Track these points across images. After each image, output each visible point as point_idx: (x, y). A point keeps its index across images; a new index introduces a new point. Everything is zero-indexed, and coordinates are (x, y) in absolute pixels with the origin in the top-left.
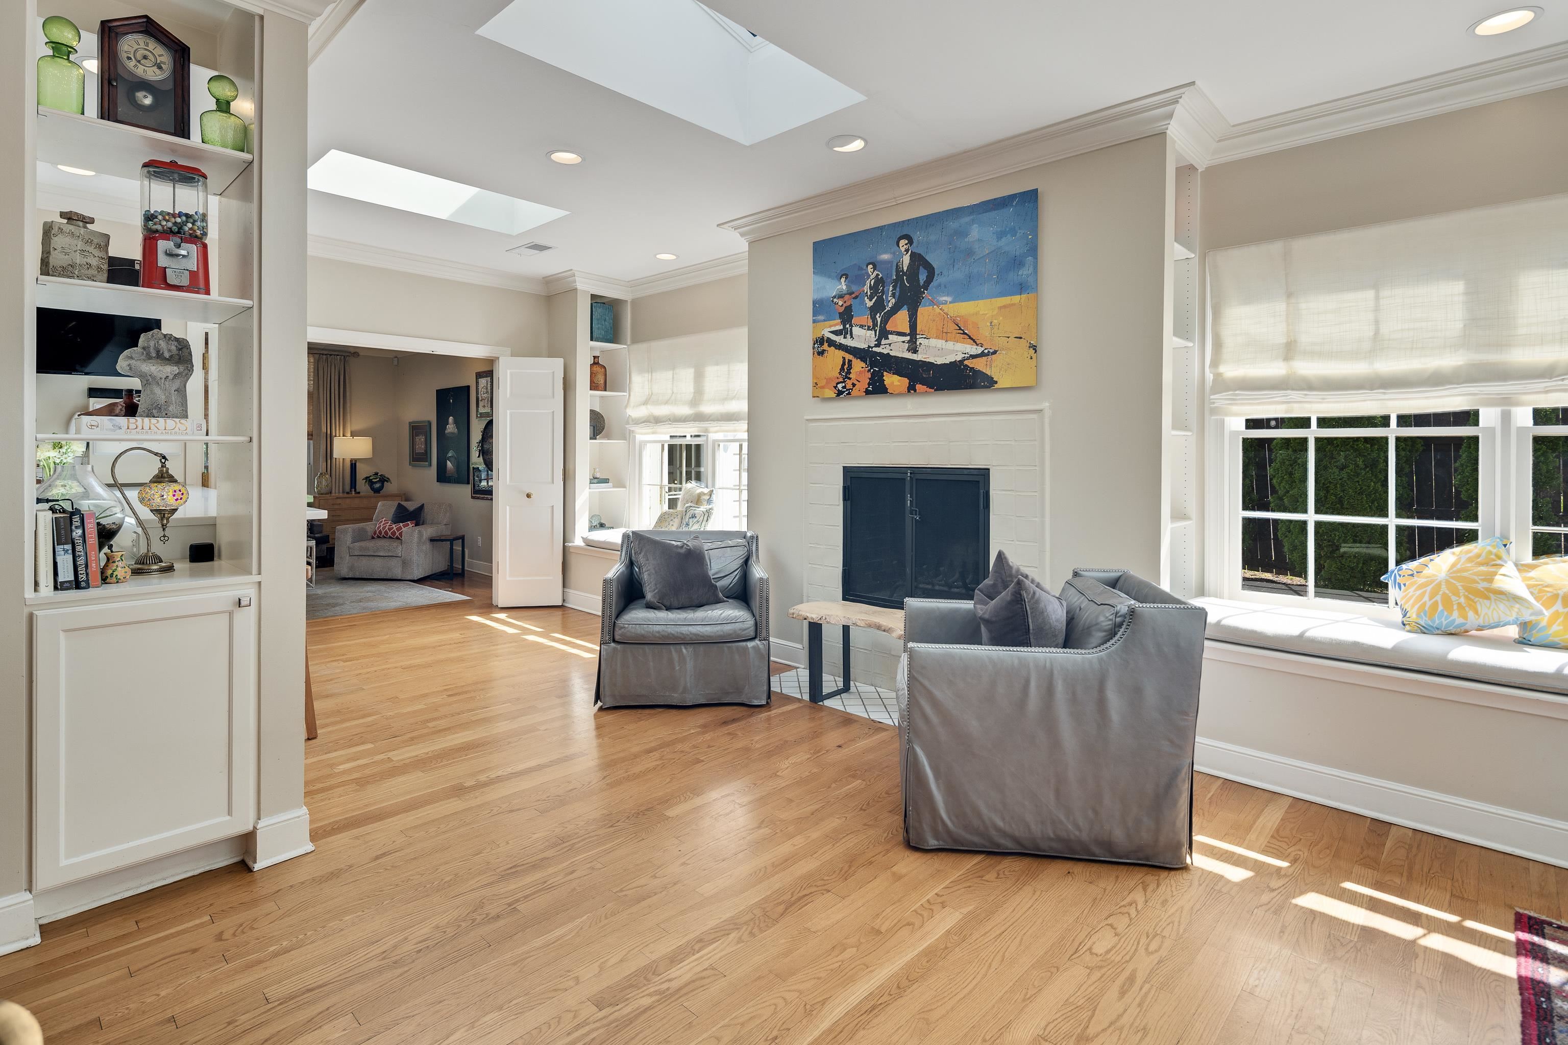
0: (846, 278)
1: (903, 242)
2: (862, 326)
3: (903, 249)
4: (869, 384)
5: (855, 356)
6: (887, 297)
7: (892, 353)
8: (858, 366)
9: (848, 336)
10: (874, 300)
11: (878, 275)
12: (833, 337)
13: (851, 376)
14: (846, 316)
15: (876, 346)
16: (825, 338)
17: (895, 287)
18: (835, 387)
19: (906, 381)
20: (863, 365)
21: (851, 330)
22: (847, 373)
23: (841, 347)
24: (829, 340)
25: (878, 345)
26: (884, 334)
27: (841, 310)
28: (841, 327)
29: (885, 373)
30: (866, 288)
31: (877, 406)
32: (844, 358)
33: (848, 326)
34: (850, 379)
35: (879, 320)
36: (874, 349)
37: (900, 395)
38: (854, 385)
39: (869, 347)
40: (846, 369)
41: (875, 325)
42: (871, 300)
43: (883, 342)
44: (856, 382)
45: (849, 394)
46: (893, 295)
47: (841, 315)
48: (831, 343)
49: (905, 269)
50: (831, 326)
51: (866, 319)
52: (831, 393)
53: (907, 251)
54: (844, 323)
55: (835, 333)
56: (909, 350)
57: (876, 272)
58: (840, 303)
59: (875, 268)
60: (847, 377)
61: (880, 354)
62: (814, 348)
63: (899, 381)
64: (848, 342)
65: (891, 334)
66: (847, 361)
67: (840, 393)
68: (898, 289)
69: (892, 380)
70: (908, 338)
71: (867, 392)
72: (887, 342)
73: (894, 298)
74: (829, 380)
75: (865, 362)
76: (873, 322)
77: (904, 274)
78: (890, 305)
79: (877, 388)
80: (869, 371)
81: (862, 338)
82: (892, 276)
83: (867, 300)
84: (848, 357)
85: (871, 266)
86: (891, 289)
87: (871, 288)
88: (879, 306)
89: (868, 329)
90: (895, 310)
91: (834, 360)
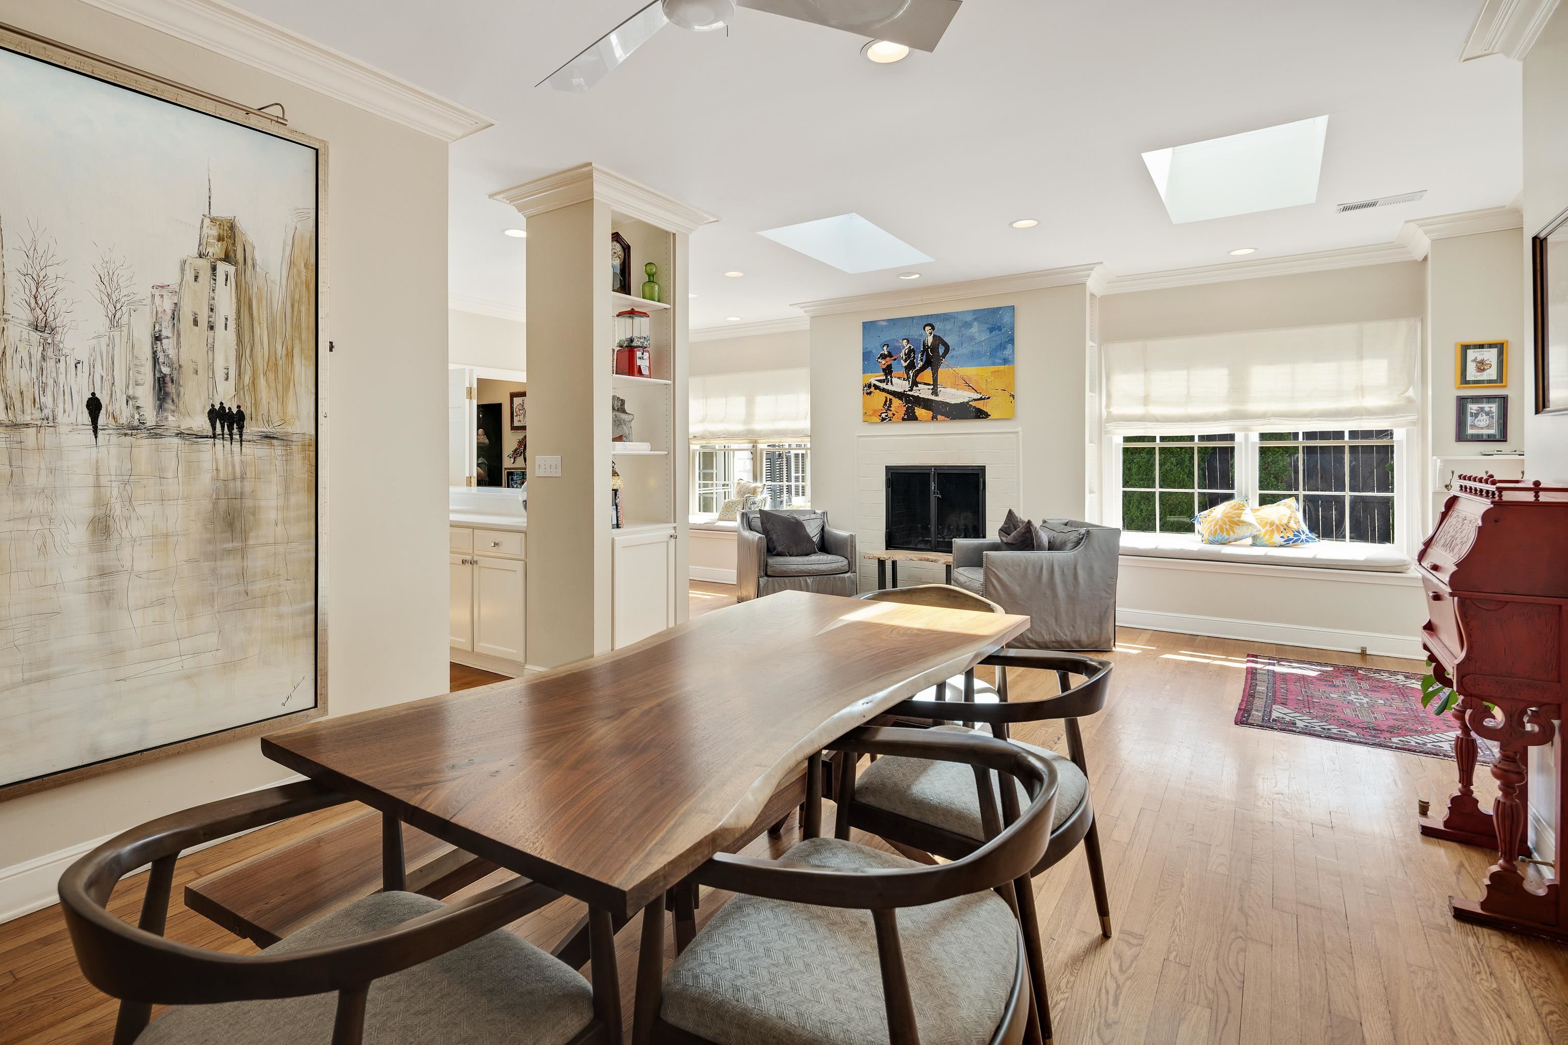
0: (888, 347)
1: (928, 328)
2: (899, 378)
3: (928, 332)
4: (905, 414)
5: (894, 396)
6: (917, 361)
7: (920, 396)
8: (896, 402)
9: (889, 383)
10: (908, 362)
11: (910, 347)
12: (878, 384)
13: (891, 409)
14: (888, 371)
15: (909, 391)
16: (872, 384)
17: (922, 355)
18: (880, 416)
19: (931, 413)
20: (901, 402)
21: (891, 380)
22: (888, 407)
23: (884, 390)
24: (875, 385)
25: (911, 390)
26: (915, 384)
27: (885, 367)
28: (884, 378)
29: (916, 408)
30: (902, 354)
31: (910, 427)
32: (886, 398)
33: (889, 377)
34: (891, 411)
35: (911, 375)
36: (908, 393)
37: (926, 421)
38: (894, 415)
39: (905, 391)
40: (888, 405)
41: (908, 378)
42: (905, 362)
43: (915, 388)
44: (895, 413)
45: (890, 420)
46: (922, 360)
47: (884, 370)
48: (876, 387)
49: (929, 345)
50: (876, 377)
51: (903, 372)
52: (878, 420)
53: (931, 333)
54: (886, 375)
55: (880, 381)
56: (932, 394)
57: (909, 345)
58: (883, 362)
59: (908, 342)
60: (888, 409)
61: (912, 396)
62: (863, 390)
63: (926, 413)
65: (920, 383)
66: (888, 400)
67: (883, 419)
68: (924, 357)
69: (920, 412)
70: (932, 387)
71: (903, 419)
72: (917, 388)
73: (922, 361)
74: (875, 411)
75: (902, 400)
76: (907, 375)
77: (929, 347)
78: (919, 366)
79: (910, 417)
80: (905, 406)
81: (899, 384)
82: (920, 348)
83: (903, 362)
84: (889, 397)
85: (906, 341)
86: (920, 356)
87: (905, 354)
88: (911, 366)
89: (904, 379)
90: (923, 369)
91: (879, 398)
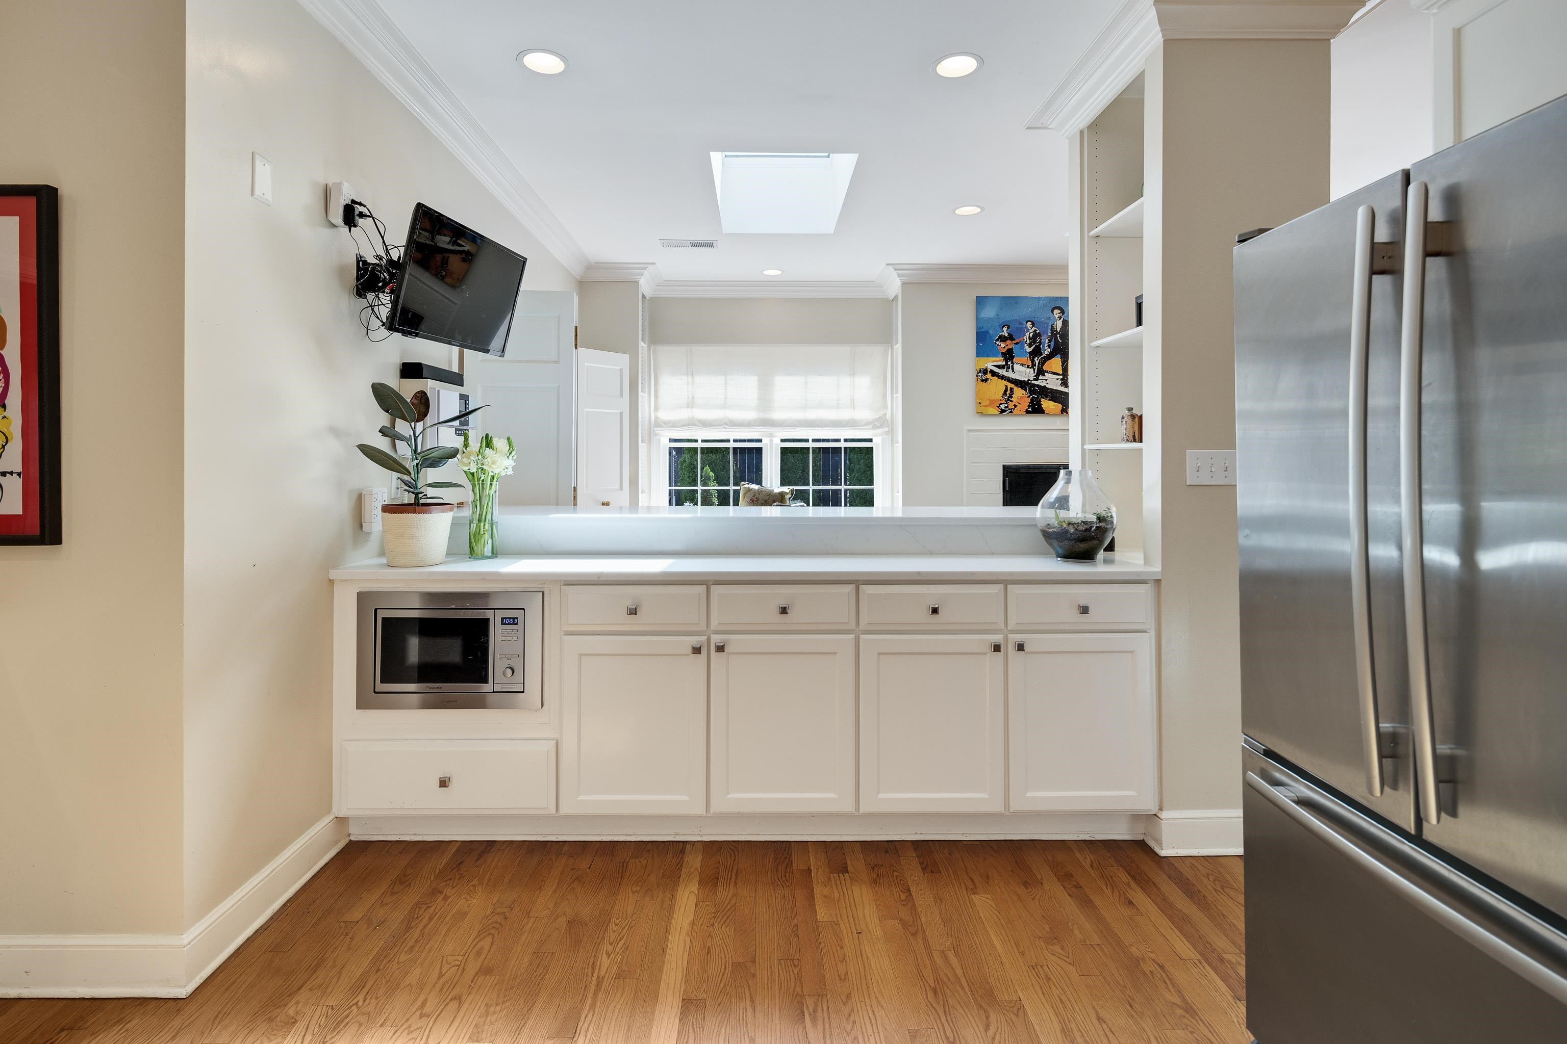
0: (1008, 328)
1: (1056, 311)
2: (1022, 365)
3: (1057, 316)
4: (1029, 406)
5: (1016, 385)
6: (1043, 347)
7: (1048, 386)
8: (1019, 392)
9: (1010, 370)
10: (1032, 347)
11: (1035, 330)
12: (996, 370)
13: (1012, 399)
14: (1009, 356)
15: (1034, 380)
16: (989, 370)
17: (1050, 341)
18: (998, 407)
19: (1060, 406)
20: (1024, 392)
21: (1012, 366)
22: (1009, 397)
23: (1003, 377)
24: (992, 372)
25: (1037, 379)
26: (1041, 372)
27: (1004, 351)
28: (1004, 363)
30: (1026, 338)
31: (1035, 421)
32: (1006, 386)
33: (1009, 363)
34: (1012, 401)
35: (1037, 362)
36: (1033, 382)
37: (1054, 415)
38: (1015, 406)
39: (1029, 380)
40: (1008, 395)
41: (1033, 365)
42: (1030, 347)
43: (1041, 377)
44: (1017, 404)
45: (1011, 412)
46: (1049, 346)
47: (1004, 355)
48: (994, 374)
49: (1058, 330)
50: (994, 361)
51: (1026, 359)
52: (996, 411)
53: (1060, 318)
54: (1006, 360)
55: (998, 367)
56: (1061, 385)
57: (1034, 328)
58: (1003, 345)
59: (1033, 325)
60: (1008, 400)
61: (1038, 386)
62: (977, 376)
64: (1010, 374)
65: (1047, 372)
66: (1009, 389)
67: (1002, 411)
68: (1053, 343)
70: (1061, 377)
71: (1027, 412)
72: (1044, 378)
73: (1049, 348)
74: (992, 402)
75: (1025, 390)
76: (1032, 362)
77: (1058, 333)
78: (1046, 353)
79: (1035, 409)
80: (1029, 397)
81: (1022, 372)
82: (1047, 333)
83: (1026, 347)
84: (1010, 385)
85: (1029, 323)
86: (1047, 341)
87: (1030, 338)
88: (1036, 352)
89: (1028, 367)
90: (1050, 356)
91: (997, 387)
